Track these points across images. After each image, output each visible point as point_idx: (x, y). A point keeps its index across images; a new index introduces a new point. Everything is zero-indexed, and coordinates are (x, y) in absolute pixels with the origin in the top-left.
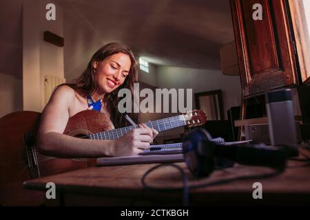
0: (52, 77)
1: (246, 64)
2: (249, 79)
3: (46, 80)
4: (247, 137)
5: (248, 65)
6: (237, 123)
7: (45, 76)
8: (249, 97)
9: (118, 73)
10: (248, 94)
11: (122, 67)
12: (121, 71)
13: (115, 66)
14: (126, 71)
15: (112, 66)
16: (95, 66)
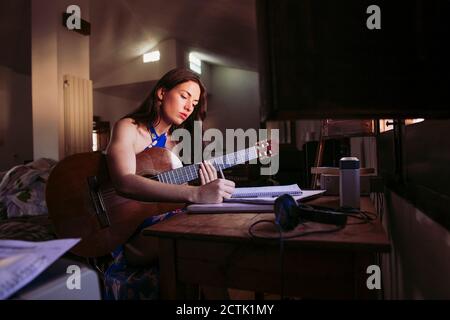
0: (74, 78)
3: (66, 82)
4: (322, 187)
6: (314, 170)
7: (65, 76)
8: (328, 138)
10: (326, 134)
11: (192, 96)
12: (192, 100)
14: (196, 101)
15: (183, 97)
16: (161, 97)
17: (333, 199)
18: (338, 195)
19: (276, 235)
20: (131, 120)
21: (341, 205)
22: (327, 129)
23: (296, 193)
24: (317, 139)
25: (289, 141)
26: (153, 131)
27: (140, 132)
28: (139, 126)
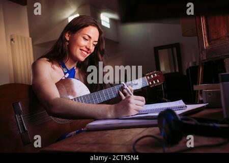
0: (17, 36)
1: (204, 31)
2: (206, 45)
3: (12, 40)
4: (204, 101)
5: (205, 33)
6: (196, 88)
7: (11, 36)
8: (206, 61)
9: (90, 43)
10: (205, 58)
11: (92, 38)
12: (92, 41)
13: (87, 38)
14: (95, 42)
15: (84, 38)
16: (68, 39)
17: (215, 111)
18: (221, 107)
19: (160, 151)
20: (46, 59)
21: (225, 116)
22: (205, 54)
23: (180, 108)
24: (197, 64)
25: (177, 71)
26: (64, 66)
27: (54, 68)
28: (53, 63)
